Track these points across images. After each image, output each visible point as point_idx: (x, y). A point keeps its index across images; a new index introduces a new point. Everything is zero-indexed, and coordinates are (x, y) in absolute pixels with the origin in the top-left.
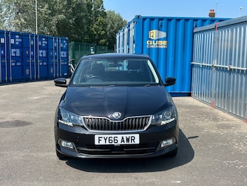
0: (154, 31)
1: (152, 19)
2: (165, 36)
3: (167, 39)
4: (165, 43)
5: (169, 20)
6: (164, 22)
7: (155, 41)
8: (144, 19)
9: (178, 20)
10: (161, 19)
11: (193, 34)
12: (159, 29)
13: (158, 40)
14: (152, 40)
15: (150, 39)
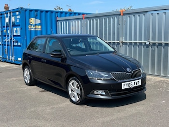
0: (33, 19)
1: (31, 10)
2: (40, 22)
3: (41, 24)
4: (40, 27)
5: (42, 11)
6: (39, 13)
7: (34, 25)
8: (26, 10)
9: (47, 12)
10: (36, 11)
11: (56, 21)
12: (36, 17)
13: (36, 25)
14: (32, 25)
15: (30, 25)
